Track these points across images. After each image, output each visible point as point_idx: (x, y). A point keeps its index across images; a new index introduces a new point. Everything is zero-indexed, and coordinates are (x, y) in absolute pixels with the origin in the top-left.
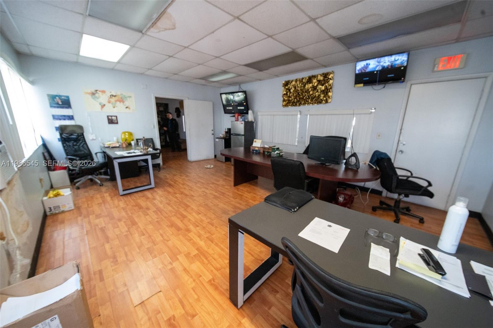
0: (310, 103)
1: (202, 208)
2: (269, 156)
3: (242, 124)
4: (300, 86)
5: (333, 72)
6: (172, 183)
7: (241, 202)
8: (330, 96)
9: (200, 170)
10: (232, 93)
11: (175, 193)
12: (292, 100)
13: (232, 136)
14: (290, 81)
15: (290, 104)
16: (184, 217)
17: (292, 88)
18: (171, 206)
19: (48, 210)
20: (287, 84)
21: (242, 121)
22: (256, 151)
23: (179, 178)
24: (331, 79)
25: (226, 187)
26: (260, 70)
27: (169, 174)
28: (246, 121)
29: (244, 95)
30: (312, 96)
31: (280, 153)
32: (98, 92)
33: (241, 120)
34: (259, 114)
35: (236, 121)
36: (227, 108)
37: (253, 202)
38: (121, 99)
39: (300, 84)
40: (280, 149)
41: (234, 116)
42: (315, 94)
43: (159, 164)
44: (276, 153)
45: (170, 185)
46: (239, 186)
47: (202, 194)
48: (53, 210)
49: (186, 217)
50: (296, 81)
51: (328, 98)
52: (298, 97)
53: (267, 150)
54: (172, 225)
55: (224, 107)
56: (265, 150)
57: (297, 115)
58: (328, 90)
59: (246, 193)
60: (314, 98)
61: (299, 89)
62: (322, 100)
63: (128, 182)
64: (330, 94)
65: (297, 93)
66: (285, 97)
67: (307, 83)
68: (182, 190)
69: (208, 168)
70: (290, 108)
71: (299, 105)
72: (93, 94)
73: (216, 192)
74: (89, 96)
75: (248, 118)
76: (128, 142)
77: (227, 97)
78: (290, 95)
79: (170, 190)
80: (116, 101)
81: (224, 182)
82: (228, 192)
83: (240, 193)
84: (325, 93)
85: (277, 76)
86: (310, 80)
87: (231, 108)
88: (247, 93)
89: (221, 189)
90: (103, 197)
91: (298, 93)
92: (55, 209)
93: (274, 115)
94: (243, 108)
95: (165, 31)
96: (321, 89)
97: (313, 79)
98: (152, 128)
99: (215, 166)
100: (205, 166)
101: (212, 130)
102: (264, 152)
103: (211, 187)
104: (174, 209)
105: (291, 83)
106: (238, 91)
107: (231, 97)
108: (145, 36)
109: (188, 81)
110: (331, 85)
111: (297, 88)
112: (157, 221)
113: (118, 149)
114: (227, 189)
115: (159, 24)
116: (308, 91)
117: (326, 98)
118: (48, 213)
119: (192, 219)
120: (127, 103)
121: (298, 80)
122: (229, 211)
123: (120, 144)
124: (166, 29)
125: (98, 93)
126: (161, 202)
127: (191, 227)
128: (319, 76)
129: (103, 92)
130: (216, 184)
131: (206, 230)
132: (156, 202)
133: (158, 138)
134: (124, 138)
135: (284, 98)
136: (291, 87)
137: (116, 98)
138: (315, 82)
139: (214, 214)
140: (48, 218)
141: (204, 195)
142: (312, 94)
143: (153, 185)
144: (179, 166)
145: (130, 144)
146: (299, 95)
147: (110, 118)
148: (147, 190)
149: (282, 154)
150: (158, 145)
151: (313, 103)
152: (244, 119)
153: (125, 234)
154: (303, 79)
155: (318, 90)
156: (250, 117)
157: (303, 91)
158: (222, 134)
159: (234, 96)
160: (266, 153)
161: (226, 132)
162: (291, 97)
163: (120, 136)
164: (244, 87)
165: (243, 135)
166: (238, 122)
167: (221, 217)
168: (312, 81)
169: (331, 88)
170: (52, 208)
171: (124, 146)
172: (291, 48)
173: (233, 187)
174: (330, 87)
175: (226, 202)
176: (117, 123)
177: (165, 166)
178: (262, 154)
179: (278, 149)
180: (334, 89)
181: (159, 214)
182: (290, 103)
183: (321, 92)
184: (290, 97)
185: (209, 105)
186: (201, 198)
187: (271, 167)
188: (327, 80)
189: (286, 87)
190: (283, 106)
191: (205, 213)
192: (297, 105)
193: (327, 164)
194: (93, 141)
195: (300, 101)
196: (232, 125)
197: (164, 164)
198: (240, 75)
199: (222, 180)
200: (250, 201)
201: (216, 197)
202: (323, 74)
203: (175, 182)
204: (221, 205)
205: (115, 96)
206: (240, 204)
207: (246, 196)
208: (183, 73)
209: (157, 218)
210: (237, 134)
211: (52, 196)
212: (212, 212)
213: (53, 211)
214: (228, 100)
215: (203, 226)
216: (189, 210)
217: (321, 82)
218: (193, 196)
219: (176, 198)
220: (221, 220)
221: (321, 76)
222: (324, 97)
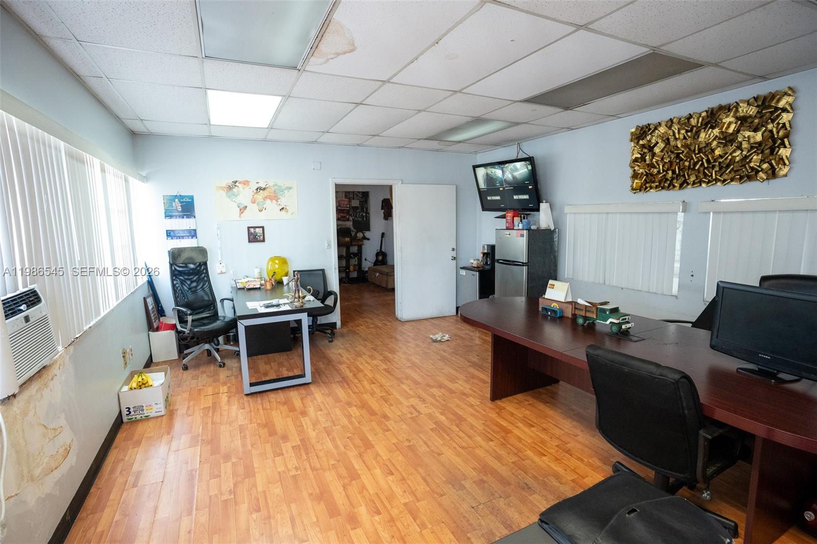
0: (717, 180)
1: (401, 458)
2: (590, 328)
3: (522, 236)
4: (682, 137)
5: (790, 88)
6: (350, 375)
7: (503, 453)
8: (784, 158)
9: (417, 346)
10: (502, 163)
11: (349, 404)
12: (659, 172)
13: (496, 264)
14: (652, 127)
15: (654, 185)
16: (354, 476)
17: (657, 143)
18: (333, 440)
19: (125, 412)
20: (642, 133)
21: (523, 229)
22: (554, 311)
23: (367, 362)
24: (784, 110)
25: (472, 400)
26: (567, 108)
27: (348, 351)
28: (533, 230)
29: (530, 167)
30: (721, 160)
31: (620, 325)
32: (237, 184)
33: (521, 226)
34: (567, 209)
35: (508, 229)
36: (489, 198)
37: (536, 459)
38: (274, 195)
39: (683, 132)
40: (622, 310)
41: (504, 217)
42: (731, 154)
43: (333, 325)
44: (608, 322)
45: (344, 381)
46: (503, 400)
47: (409, 416)
48: (132, 413)
49: (359, 477)
50: (669, 124)
51: (778, 164)
52: (678, 164)
53: (583, 313)
54: (323, 496)
55: (482, 194)
56: (577, 312)
57: (676, 213)
58: (774, 141)
59: (520, 425)
60: (728, 166)
61: (679, 146)
62: (757, 172)
63: (268, 363)
64: (784, 152)
65: (673, 156)
66: (638, 166)
67: (705, 129)
68: (366, 397)
69: (435, 341)
70: (655, 197)
71: (681, 186)
72: (230, 188)
73: (442, 414)
74: (223, 193)
75: (537, 222)
76: (278, 277)
77: (487, 174)
78: (651, 160)
79: (340, 392)
80: (265, 198)
81: (468, 386)
82: (473, 415)
83: (504, 424)
84: (767, 151)
85: (614, 116)
86: (712, 118)
87: (498, 198)
88: (538, 162)
89: (457, 406)
90: (216, 394)
91: (678, 154)
92: (135, 411)
93: (608, 213)
94: (526, 197)
95: (336, 57)
96: (752, 141)
97: (723, 116)
98: (326, 247)
99: (454, 337)
100: (431, 336)
101: (453, 250)
102: (575, 316)
103: (433, 396)
104: (336, 447)
105: (653, 131)
106: (514, 158)
107: (497, 172)
108: (305, 73)
109: (402, 146)
110: (787, 125)
111: (673, 143)
112: (294, 477)
113: (257, 293)
114: (472, 406)
115: (322, 47)
116: (707, 148)
117: (771, 165)
118: (125, 419)
119: (369, 487)
120: (283, 201)
121: (675, 120)
122: (465, 478)
123: (263, 282)
124: (338, 54)
125: (238, 187)
126: (315, 424)
127: (363, 511)
128: (743, 106)
129: (246, 183)
130: (445, 387)
131: (394, 528)
132: (306, 422)
133: (335, 268)
134: (271, 270)
135: (636, 168)
136: (653, 141)
137: (266, 193)
138: (730, 123)
139: (425, 480)
140: (124, 427)
141: (412, 418)
142: (721, 156)
143: (308, 378)
144: (373, 330)
145: (280, 283)
146: (682, 160)
147: (252, 230)
148: (295, 388)
149: (628, 326)
150: (334, 284)
151: (725, 180)
152: (529, 223)
153: (225, 497)
154: (690, 116)
155: (741, 143)
156: (544, 218)
157: (692, 148)
158: (475, 257)
159: (504, 169)
160: (580, 321)
161: (484, 254)
162: (655, 167)
163: (265, 267)
164: (530, 149)
165: (523, 264)
166: (513, 232)
167: (441, 495)
168: (721, 120)
169: (787, 136)
170: (132, 410)
171: (269, 287)
172: (646, 46)
173: (489, 404)
174: (781, 133)
175: (463, 448)
176: (264, 241)
177: (345, 330)
178: (569, 321)
179: (615, 311)
180: (796, 137)
181: (304, 456)
182: (654, 182)
183: (752, 148)
184: (651, 166)
185: (449, 192)
186: (404, 426)
187: (586, 367)
188: (772, 113)
189: (641, 142)
190: (633, 189)
191: (404, 474)
192: (674, 186)
193: (782, 376)
194: (220, 275)
195: (684, 176)
196: (497, 238)
197: (344, 323)
198: (517, 124)
199: (465, 379)
200: (529, 453)
201: (439, 428)
202: (756, 99)
203: (357, 371)
204: (449, 455)
205: (264, 189)
206: (498, 458)
207: (519, 434)
208: (390, 132)
209: (297, 469)
210: (509, 261)
211: (134, 385)
212: (420, 474)
213: (133, 416)
214: (489, 179)
215: (390, 514)
216: (369, 456)
217: (749, 120)
218: (386, 417)
219: (349, 417)
220: (440, 505)
221: (749, 104)
222: (762, 161)
